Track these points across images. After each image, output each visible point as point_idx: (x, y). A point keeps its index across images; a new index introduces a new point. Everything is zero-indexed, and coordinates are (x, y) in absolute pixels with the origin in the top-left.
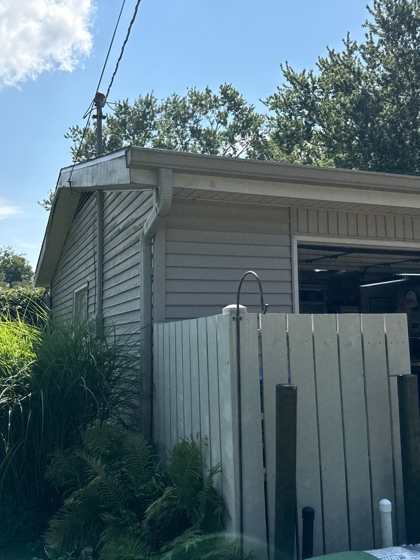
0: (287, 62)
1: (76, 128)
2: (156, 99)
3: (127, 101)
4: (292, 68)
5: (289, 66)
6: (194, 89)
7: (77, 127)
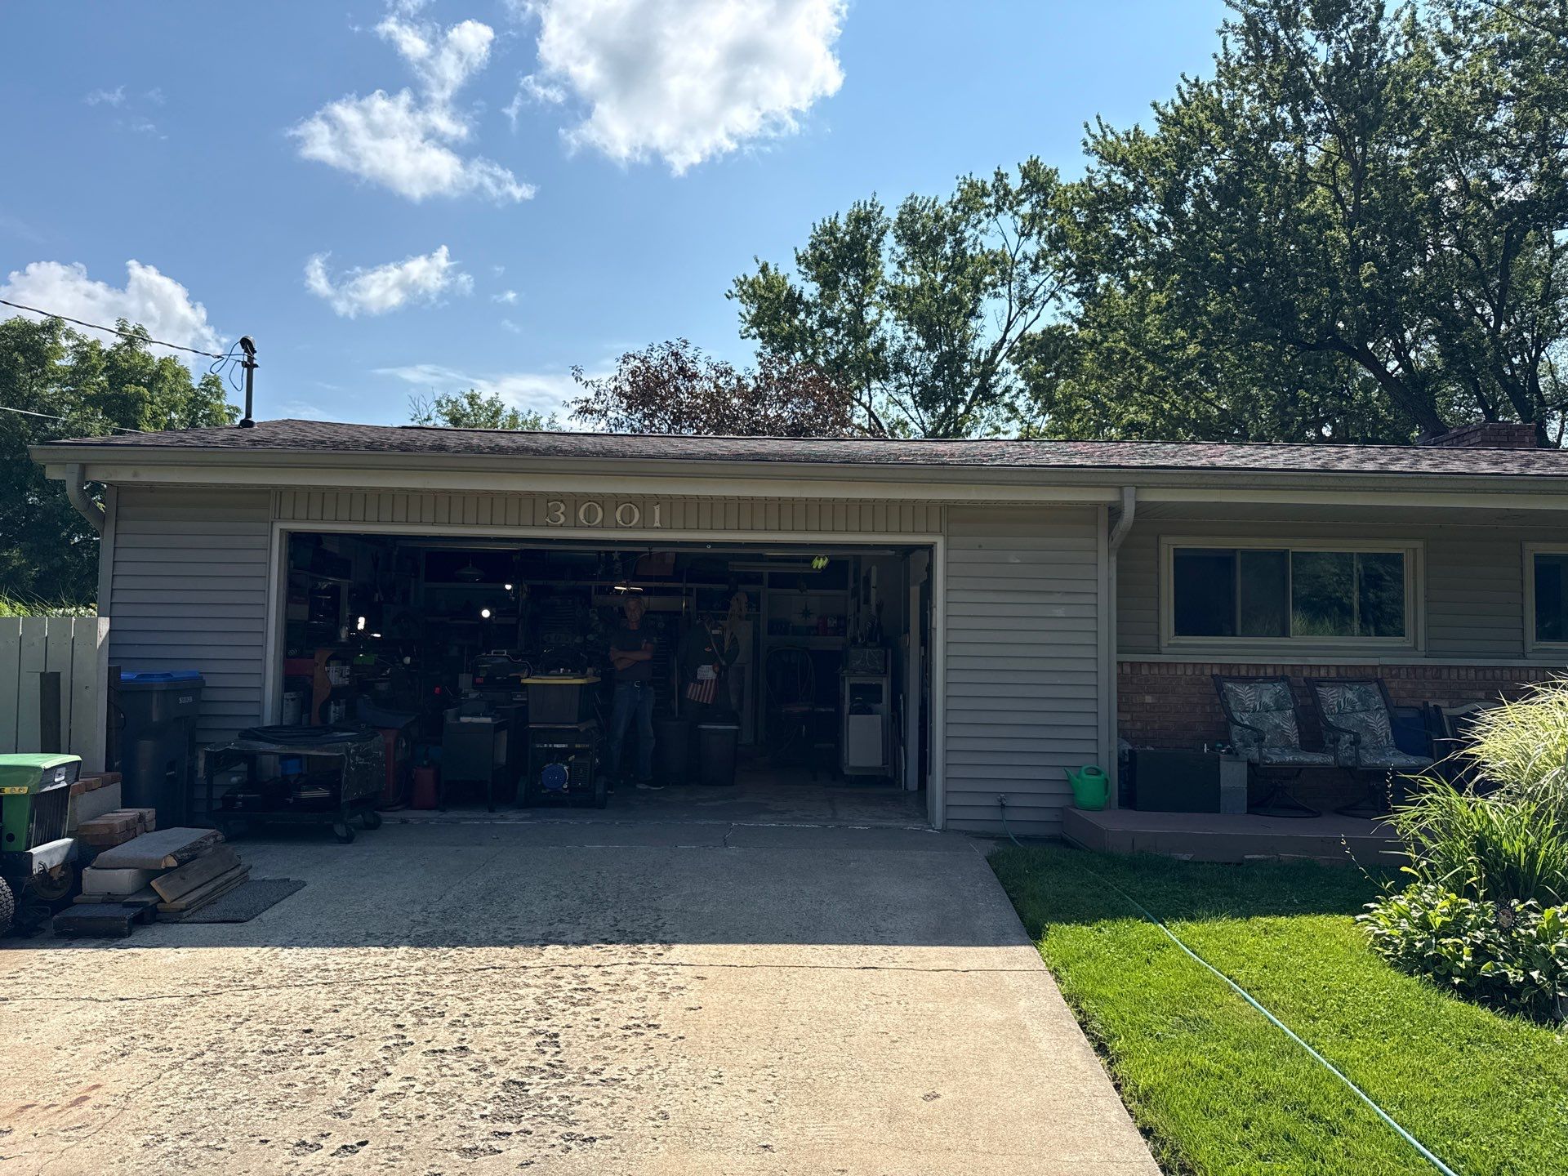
0: (1098, 117)
1: (742, 279)
2: (882, 208)
3: (837, 217)
4: (1111, 126)
5: (1104, 124)
6: (968, 177)
7: (745, 276)
